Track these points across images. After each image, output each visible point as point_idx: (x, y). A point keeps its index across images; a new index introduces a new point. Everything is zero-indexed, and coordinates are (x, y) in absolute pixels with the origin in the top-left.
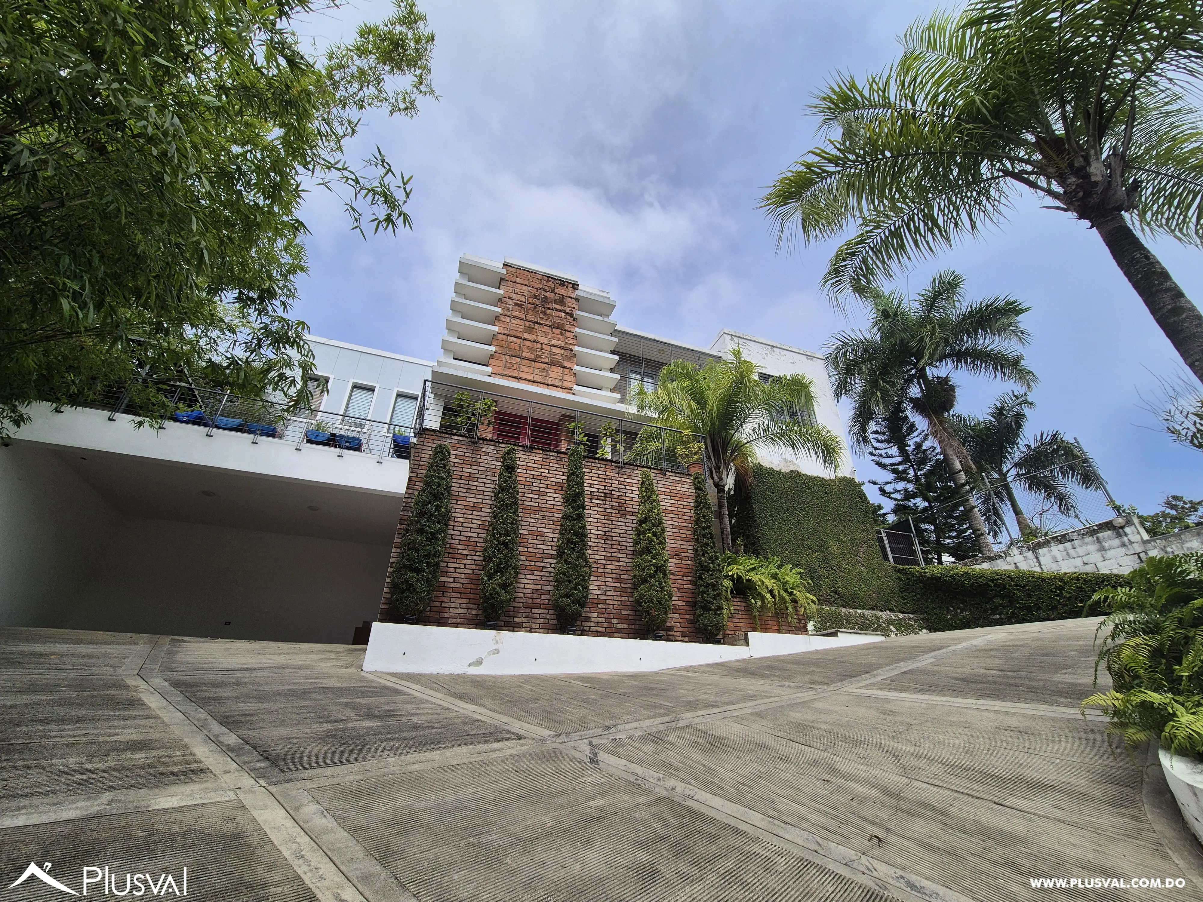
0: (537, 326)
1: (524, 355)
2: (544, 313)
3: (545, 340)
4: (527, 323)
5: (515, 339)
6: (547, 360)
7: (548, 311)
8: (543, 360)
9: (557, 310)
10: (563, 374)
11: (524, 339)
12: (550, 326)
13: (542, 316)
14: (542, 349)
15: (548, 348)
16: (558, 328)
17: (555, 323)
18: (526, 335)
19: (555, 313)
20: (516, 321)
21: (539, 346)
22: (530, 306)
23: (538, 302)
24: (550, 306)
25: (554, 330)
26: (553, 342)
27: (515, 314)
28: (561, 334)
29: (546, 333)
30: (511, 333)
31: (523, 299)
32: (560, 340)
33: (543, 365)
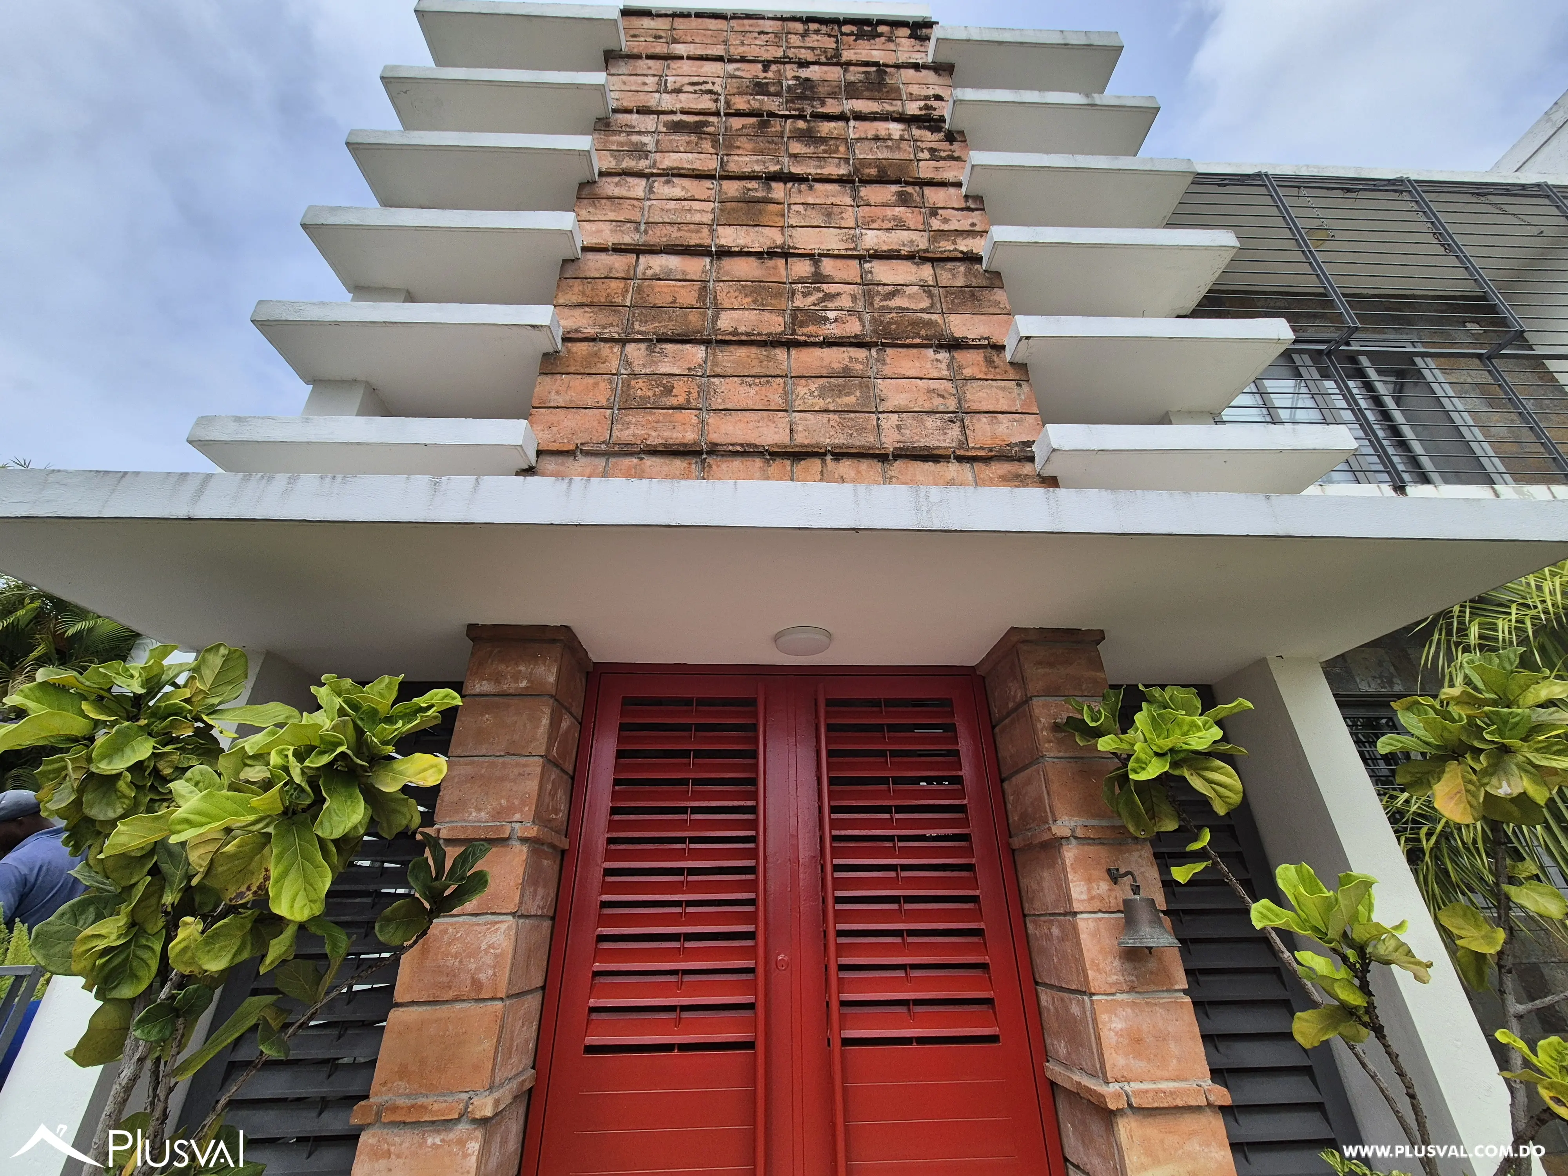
0: (778, 190)
1: (726, 322)
2: (808, 137)
3: (832, 240)
4: (732, 188)
5: (673, 262)
6: (853, 327)
7: (826, 128)
8: (833, 330)
9: (859, 117)
10: (957, 378)
11: (724, 253)
12: (840, 180)
13: (796, 147)
14: (819, 278)
15: (851, 271)
16: (882, 180)
17: (864, 163)
18: (729, 237)
19: (855, 129)
20: (679, 188)
21: (802, 268)
22: (737, 123)
23: (772, 104)
24: (832, 107)
25: (865, 192)
26: (871, 239)
27: (670, 161)
28: (904, 200)
29: (829, 211)
30: (656, 237)
31: (706, 103)
32: (900, 225)
33: (836, 357)
